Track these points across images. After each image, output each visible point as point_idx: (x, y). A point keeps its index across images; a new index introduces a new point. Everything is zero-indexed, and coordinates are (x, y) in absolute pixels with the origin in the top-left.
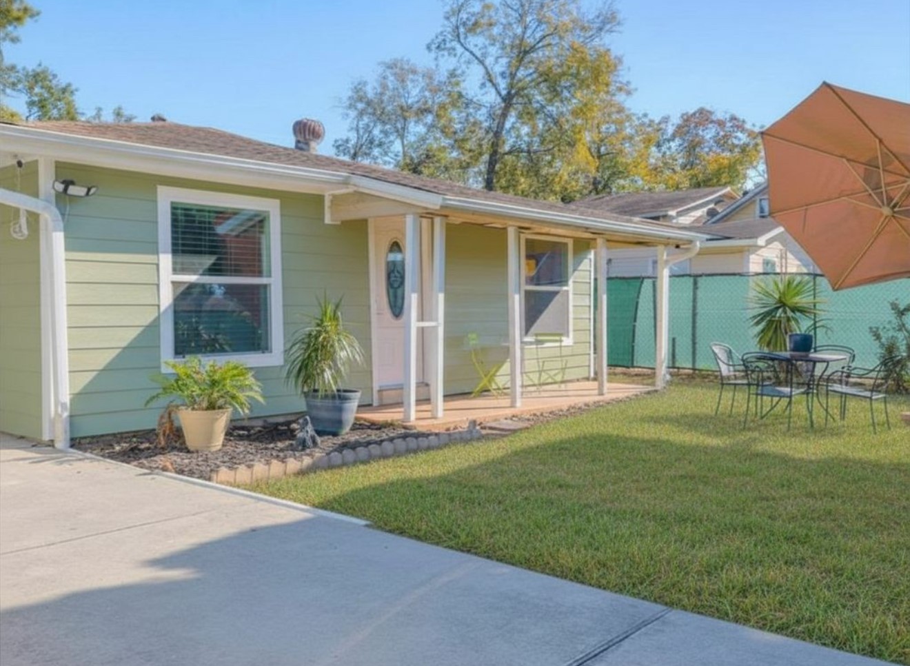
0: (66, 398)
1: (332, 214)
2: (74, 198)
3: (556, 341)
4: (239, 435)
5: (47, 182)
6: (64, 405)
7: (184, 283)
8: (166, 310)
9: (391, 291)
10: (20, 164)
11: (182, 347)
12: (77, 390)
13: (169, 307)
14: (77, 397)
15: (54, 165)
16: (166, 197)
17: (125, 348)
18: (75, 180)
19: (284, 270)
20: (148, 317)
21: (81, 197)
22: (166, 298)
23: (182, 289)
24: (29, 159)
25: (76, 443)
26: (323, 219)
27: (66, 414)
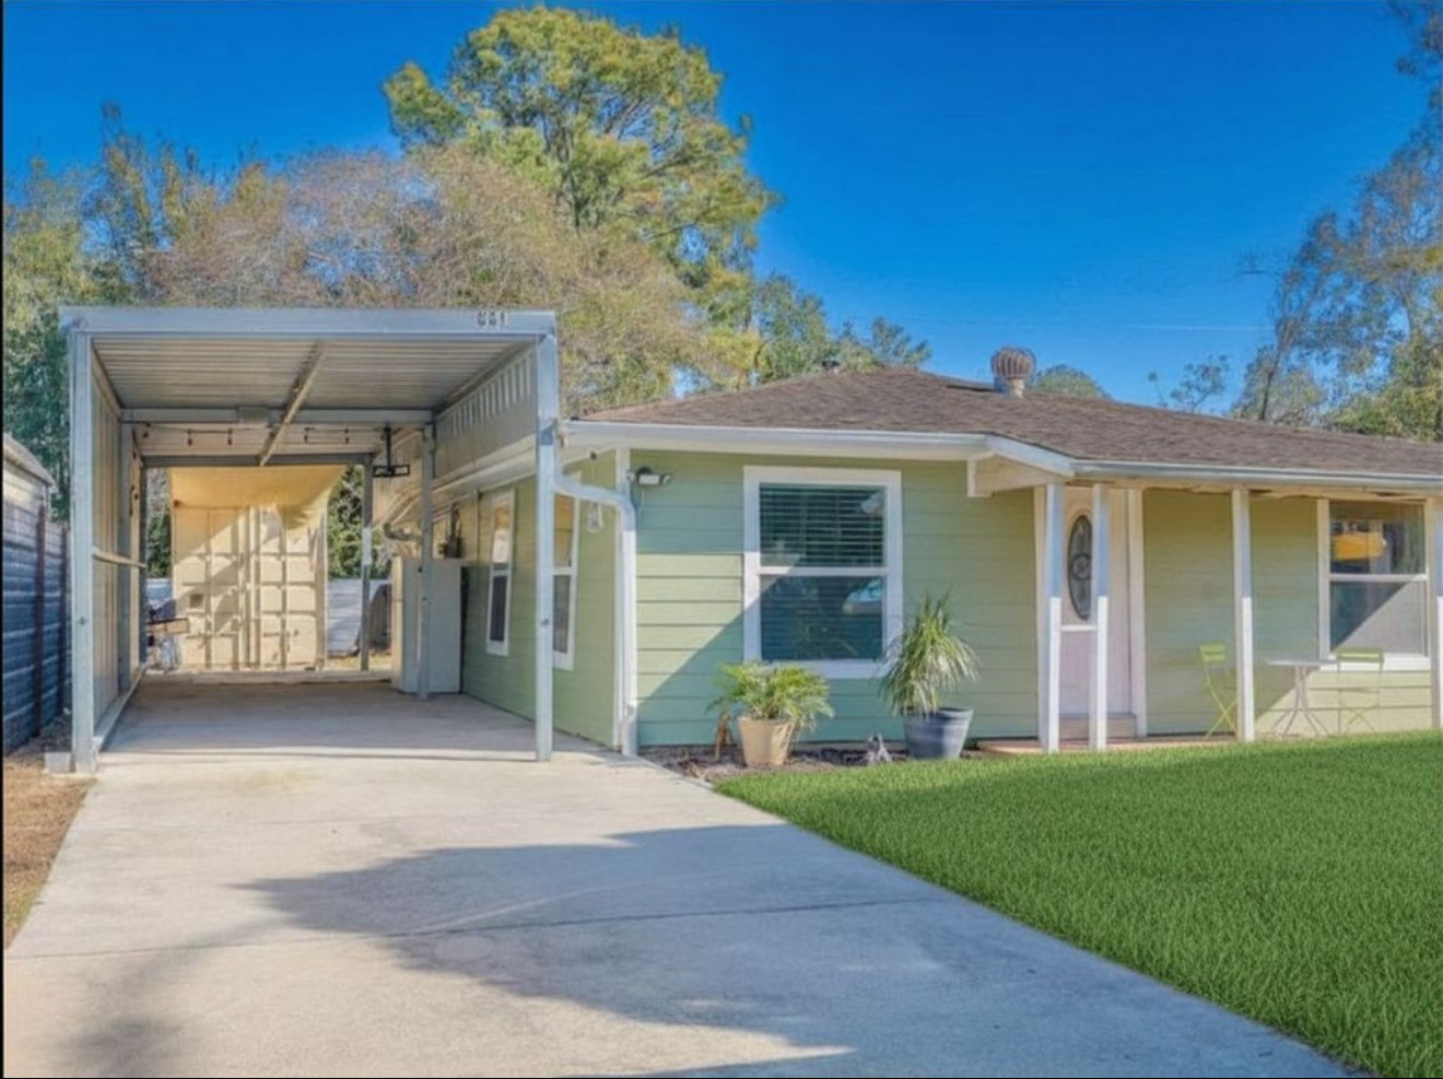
0: (634, 703)
1: (977, 485)
2: (647, 487)
3: (1373, 661)
4: (849, 759)
5: (622, 474)
6: (630, 709)
7: (774, 576)
8: (751, 608)
9: (1076, 585)
10: (594, 456)
11: (771, 651)
12: (648, 694)
13: (756, 602)
14: (646, 702)
15: (628, 453)
16: (754, 479)
17: (701, 651)
18: (652, 467)
19: (906, 559)
20: (728, 614)
21: (655, 486)
22: (752, 595)
23: (770, 583)
24: (606, 449)
25: (643, 751)
26: (966, 491)
27: (632, 718)
